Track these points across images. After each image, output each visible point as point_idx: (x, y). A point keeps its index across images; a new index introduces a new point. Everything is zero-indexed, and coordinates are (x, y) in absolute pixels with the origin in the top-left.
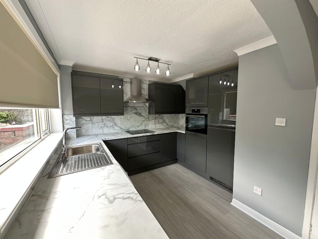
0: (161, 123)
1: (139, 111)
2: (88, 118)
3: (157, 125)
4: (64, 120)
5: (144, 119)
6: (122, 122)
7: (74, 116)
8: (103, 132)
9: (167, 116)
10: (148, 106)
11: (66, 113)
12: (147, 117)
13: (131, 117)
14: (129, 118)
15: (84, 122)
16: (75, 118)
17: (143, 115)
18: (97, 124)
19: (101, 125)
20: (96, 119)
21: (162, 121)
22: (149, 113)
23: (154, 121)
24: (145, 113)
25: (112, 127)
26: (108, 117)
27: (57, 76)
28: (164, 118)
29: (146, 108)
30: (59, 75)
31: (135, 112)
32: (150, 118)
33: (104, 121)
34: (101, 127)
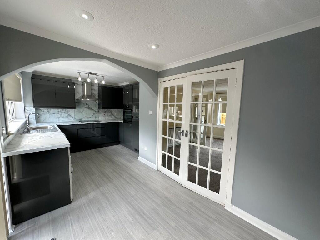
0: (110, 116)
1: (90, 106)
2: (46, 110)
3: (106, 117)
4: (26, 110)
5: (95, 112)
6: (75, 114)
7: (34, 108)
8: (59, 121)
9: (115, 111)
10: (98, 102)
11: (27, 105)
12: (97, 111)
13: (84, 110)
14: (81, 111)
15: (42, 113)
16: (34, 109)
17: (94, 109)
18: (53, 115)
19: (58, 115)
20: (52, 110)
21: (110, 114)
22: (99, 108)
23: (103, 114)
24: (96, 108)
25: (67, 117)
26: (63, 110)
27: (20, 80)
28: (113, 112)
29: (96, 104)
30: (21, 79)
31: (87, 107)
32: (100, 111)
33: (60, 113)
34: (57, 117)
